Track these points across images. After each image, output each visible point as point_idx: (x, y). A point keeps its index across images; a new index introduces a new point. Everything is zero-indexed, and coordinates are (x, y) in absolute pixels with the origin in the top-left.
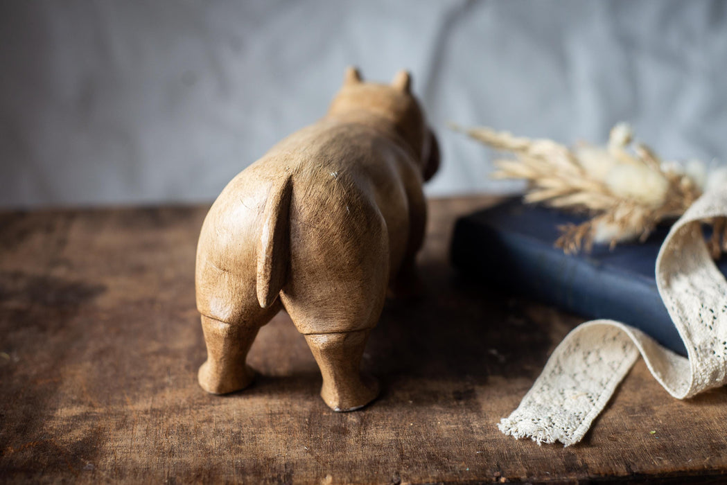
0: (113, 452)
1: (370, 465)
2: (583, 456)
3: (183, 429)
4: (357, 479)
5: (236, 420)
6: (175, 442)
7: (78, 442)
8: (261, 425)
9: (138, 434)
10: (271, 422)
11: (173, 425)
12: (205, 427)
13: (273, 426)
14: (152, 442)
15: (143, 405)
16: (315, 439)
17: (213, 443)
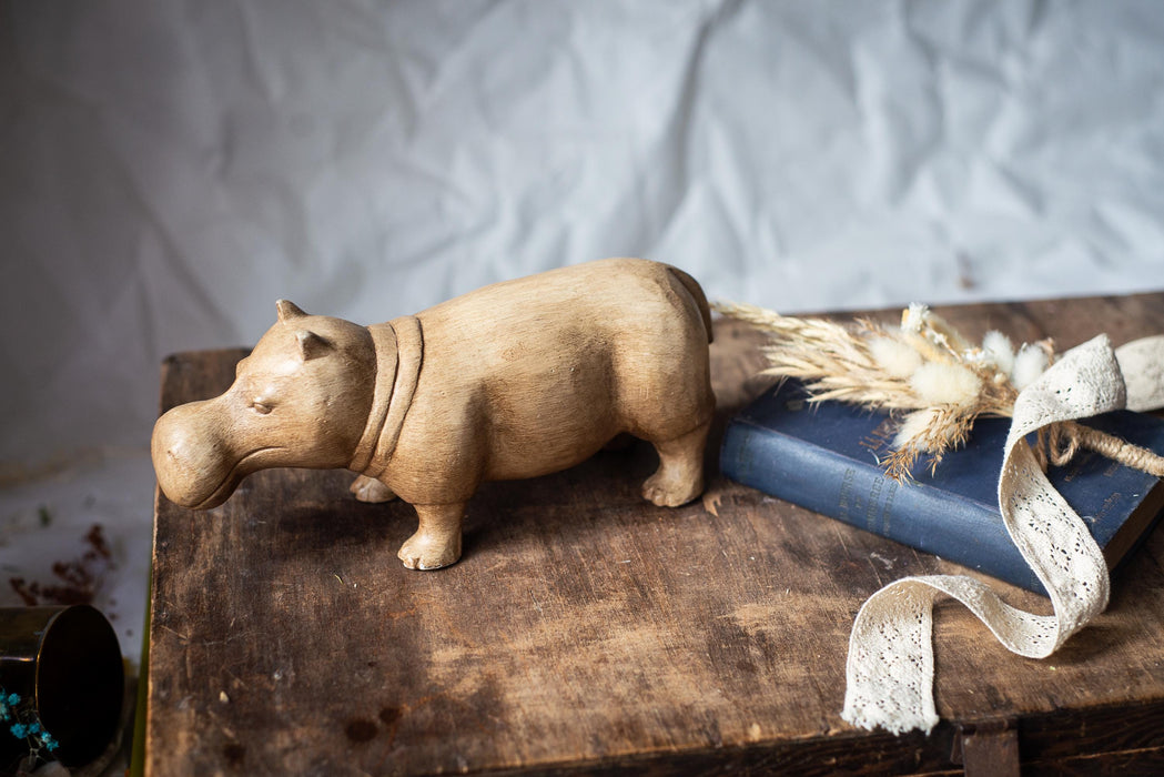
0: (519, 706)
1: (792, 709)
2: (1004, 689)
3: (580, 672)
4: (786, 727)
5: (633, 659)
6: (580, 690)
7: (475, 694)
8: (660, 664)
9: (536, 681)
10: (671, 659)
11: (568, 668)
12: (602, 668)
13: (675, 665)
14: (555, 691)
15: (522, 643)
16: (725, 679)
17: (621, 689)
